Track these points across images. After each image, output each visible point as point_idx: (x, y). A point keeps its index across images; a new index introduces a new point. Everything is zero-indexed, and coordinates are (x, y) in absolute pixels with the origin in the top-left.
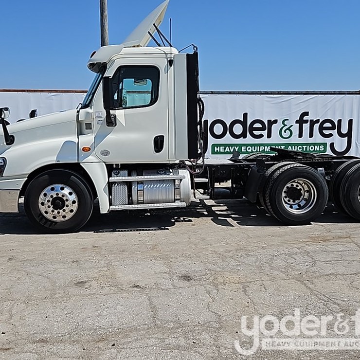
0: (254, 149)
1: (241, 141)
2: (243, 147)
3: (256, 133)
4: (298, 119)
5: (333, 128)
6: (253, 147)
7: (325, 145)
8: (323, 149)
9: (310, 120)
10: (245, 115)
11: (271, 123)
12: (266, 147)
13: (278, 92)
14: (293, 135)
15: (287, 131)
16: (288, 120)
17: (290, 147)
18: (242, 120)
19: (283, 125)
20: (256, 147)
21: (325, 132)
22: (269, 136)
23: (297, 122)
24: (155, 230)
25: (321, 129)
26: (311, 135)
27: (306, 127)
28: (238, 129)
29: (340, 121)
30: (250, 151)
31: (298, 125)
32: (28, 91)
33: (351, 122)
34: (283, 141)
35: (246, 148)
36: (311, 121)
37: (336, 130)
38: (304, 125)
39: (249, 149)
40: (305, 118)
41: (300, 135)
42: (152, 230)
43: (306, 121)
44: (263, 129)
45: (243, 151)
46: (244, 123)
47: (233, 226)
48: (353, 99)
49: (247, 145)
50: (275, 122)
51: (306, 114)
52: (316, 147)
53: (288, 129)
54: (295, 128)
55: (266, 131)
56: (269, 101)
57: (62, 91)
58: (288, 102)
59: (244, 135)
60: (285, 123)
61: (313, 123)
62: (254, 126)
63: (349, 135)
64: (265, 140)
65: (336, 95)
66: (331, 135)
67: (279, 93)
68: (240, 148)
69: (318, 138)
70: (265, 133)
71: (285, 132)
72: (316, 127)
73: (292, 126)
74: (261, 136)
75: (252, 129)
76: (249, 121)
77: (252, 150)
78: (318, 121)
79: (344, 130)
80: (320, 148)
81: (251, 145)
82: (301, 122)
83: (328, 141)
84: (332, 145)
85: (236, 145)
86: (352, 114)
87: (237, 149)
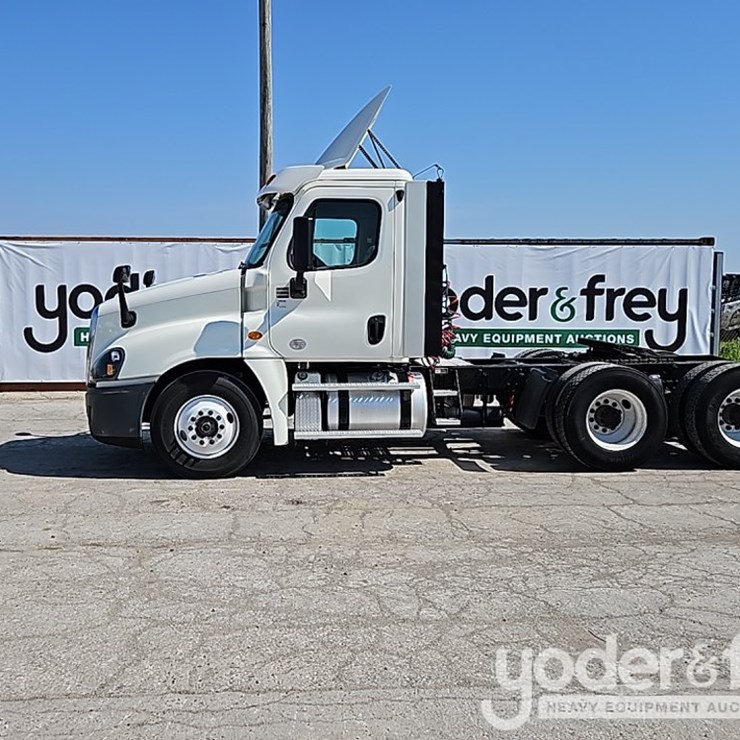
0: (506, 339)
1: (482, 324)
2: (485, 335)
3: (509, 310)
4: (586, 287)
5: (651, 303)
6: (504, 336)
7: (636, 333)
8: (633, 341)
9: (608, 290)
10: (489, 280)
11: (535, 293)
12: (527, 336)
13: (549, 240)
14: (576, 315)
15: (566, 308)
16: (566, 289)
17: (571, 336)
18: (484, 288)
19: (558, 298)
20: (509, 336)
21: (634, 310)
22: (533, 316)
23: (583, 292)
24: (361, 475)
25: (628, 305)
26: (610, 316)
27: (600, 301)
28: (477, 304)
29: (663, 293)
30: (498, 341)
31: (585, 297)
32: (130, 239)
33: (683, 294)
34: (558, 325)
35: (491, 337)
36: (610, 291)
37: (657, 307)
38: (596, 297)
39: (496, 338)
40: (598, 286)
41: (590, 316)
42: (345, 476)
43: (601, 292)
44: (522, 303)
45: (485, 341)
46: (487, 293)
47: (485, 471)
48: (687, 253)
49: (492, 332)
50: (544, 291)
51: (601, 278)
52: (619, 337)
53: (568, 304)
54: (581, 303)
55: (527, 307)
56: (532, 256)
57: (182, 240)
58: (568, 257)
59: (486, 314)
60: (562, 293)
61: (612, 295)
62: (505, 299)
63: (681, 316)
64: (524, 323)
65: (654, 247)
66: (646, 316)
67: (550, 242)
68: (480, 338)
69: (621, 320)
70: (525, 311)
71: (562, 309)
72: (619, 301)
73: (573, 299)
74: (518, 316)
75: (501, 303)
76: (497, 290)
77: (501, 341)
78: (621, 291)
79: (673, 308)
80: (626, 339)
81: (501, 332)
82: (590, 292)
83: (642, 327)
84: (649, 334)
85: (474, 331)
86: (685, 279)
87: (474, 338)
